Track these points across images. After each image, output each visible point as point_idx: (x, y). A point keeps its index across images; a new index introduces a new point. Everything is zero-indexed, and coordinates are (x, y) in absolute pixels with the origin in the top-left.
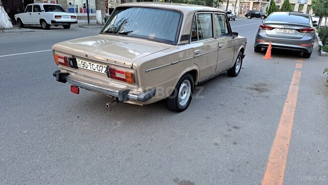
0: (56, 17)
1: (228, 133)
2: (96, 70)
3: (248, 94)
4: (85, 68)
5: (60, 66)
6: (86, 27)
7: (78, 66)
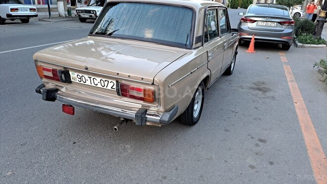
0: (12, 10)
1: (257, 149)
2: (99, 85)
3: (253, 95)
4: (82, 82)
5: (44, 80)
6: (48, 20)
7: (72, 80)
